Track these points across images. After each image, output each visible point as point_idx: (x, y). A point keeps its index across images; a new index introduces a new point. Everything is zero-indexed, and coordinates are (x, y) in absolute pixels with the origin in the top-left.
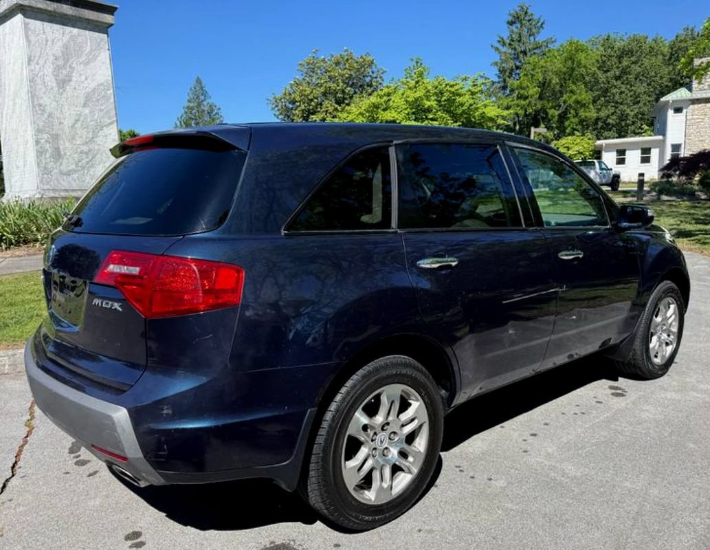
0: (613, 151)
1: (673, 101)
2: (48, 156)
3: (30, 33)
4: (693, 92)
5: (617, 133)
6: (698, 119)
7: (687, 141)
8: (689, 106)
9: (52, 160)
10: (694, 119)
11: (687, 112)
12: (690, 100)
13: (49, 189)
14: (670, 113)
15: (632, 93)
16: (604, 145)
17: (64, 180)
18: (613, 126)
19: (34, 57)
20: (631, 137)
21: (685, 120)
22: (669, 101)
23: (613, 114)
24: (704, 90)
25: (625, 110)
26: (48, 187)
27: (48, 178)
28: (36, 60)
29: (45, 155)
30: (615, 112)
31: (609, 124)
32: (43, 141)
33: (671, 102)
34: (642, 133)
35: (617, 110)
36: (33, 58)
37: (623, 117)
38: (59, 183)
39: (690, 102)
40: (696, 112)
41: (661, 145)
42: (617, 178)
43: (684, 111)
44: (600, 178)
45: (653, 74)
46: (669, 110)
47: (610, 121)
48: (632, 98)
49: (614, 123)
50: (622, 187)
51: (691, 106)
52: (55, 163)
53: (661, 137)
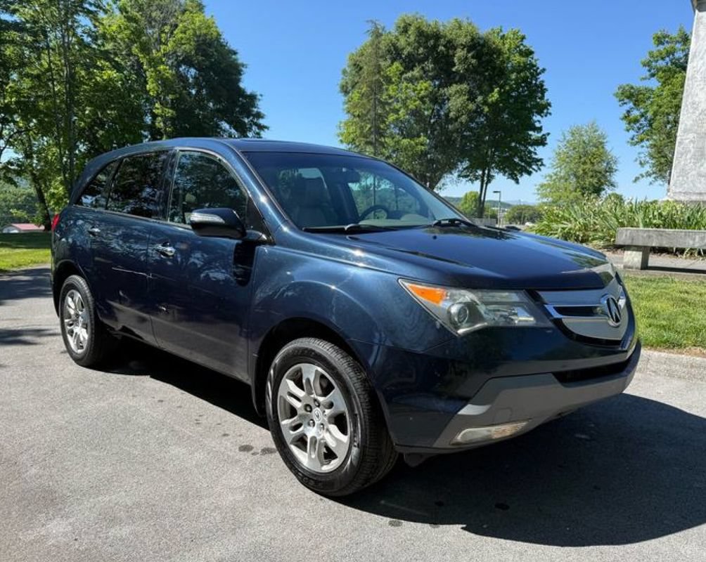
2: (689, 156)
3: (701, 26)
9: (692, 160)
13: (680, 192)
17: (700, 182)
19: (700, 53)
26: (681, 190)
27: (683, 180)
28: (701, 55)
29: (686, 157)
32: (687, 141)
36: (697, 54)
38: (694, 185)
52: (694, 163)
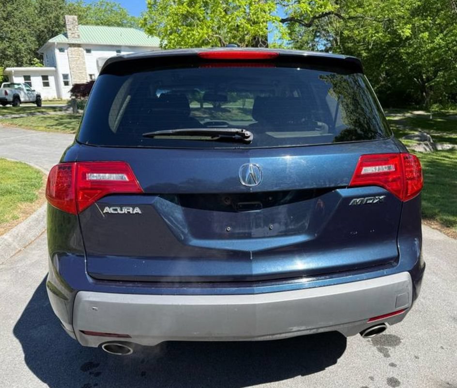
0: (21, 77)
1: (57, 43)
4: (69, 39)
5: (16, 63)
6: (75, 57)
7: (72, 72)
8: (68, 48)
10: (73, 57)
11: (67, 52)
12: (68, 44)
14: (57, 51)
15: (20, 33)
16: (13, 71)
18: (11, 57)
20: (26, 66)
21: (67, 58)
22: (54, 43)
23: (9, 47)
24: (75, 38)
25: (18, 46)
30: (10, 46)
31: (7, 55)
33: (56, 43)
34: (34, 64)
35: (11, 45)
37: (17, 51)
39: (69, 46)
40: (74, 53)
41: (55, 74)
42: (39, 98)
43: (66, 51)
44: (28, 97)
45: (31, 20)
46: (56, 49)
47: (7, 52)
48: (20, 37)
49: (12, 55)
50: (44, 104)
51: (70, 48)
53: (53, 68)
